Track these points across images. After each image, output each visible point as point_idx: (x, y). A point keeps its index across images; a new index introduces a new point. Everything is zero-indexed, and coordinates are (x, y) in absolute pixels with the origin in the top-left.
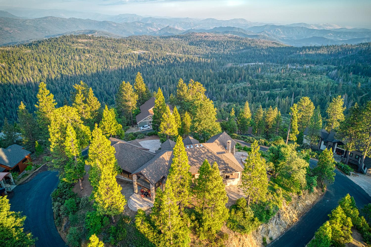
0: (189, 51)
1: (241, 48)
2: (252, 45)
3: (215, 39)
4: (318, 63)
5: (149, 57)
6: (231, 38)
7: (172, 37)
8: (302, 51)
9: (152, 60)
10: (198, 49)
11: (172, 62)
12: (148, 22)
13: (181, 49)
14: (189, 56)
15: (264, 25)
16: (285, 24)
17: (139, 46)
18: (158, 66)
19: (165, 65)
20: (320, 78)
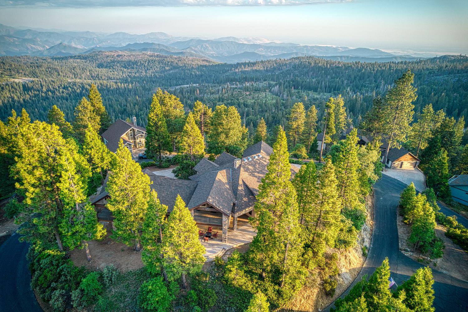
0: (100, 75)
1: (167, 68)
2: (180, 64)
3: (132, 59)
4: (257, 80)
5: (42, 86)
6: (152, 56)
7: (71, 57)
8: (237, 68)
9: (48, 91)
10: (111, 72)
11: (78, 91)
12: (26, 37)
13: (88, 73)
14: (101, 81)
15: (188, 40)
16: (212, 38)
17: (21, 71)
18: (58, 98)
19: (70, 96)
20: (264, 95)
